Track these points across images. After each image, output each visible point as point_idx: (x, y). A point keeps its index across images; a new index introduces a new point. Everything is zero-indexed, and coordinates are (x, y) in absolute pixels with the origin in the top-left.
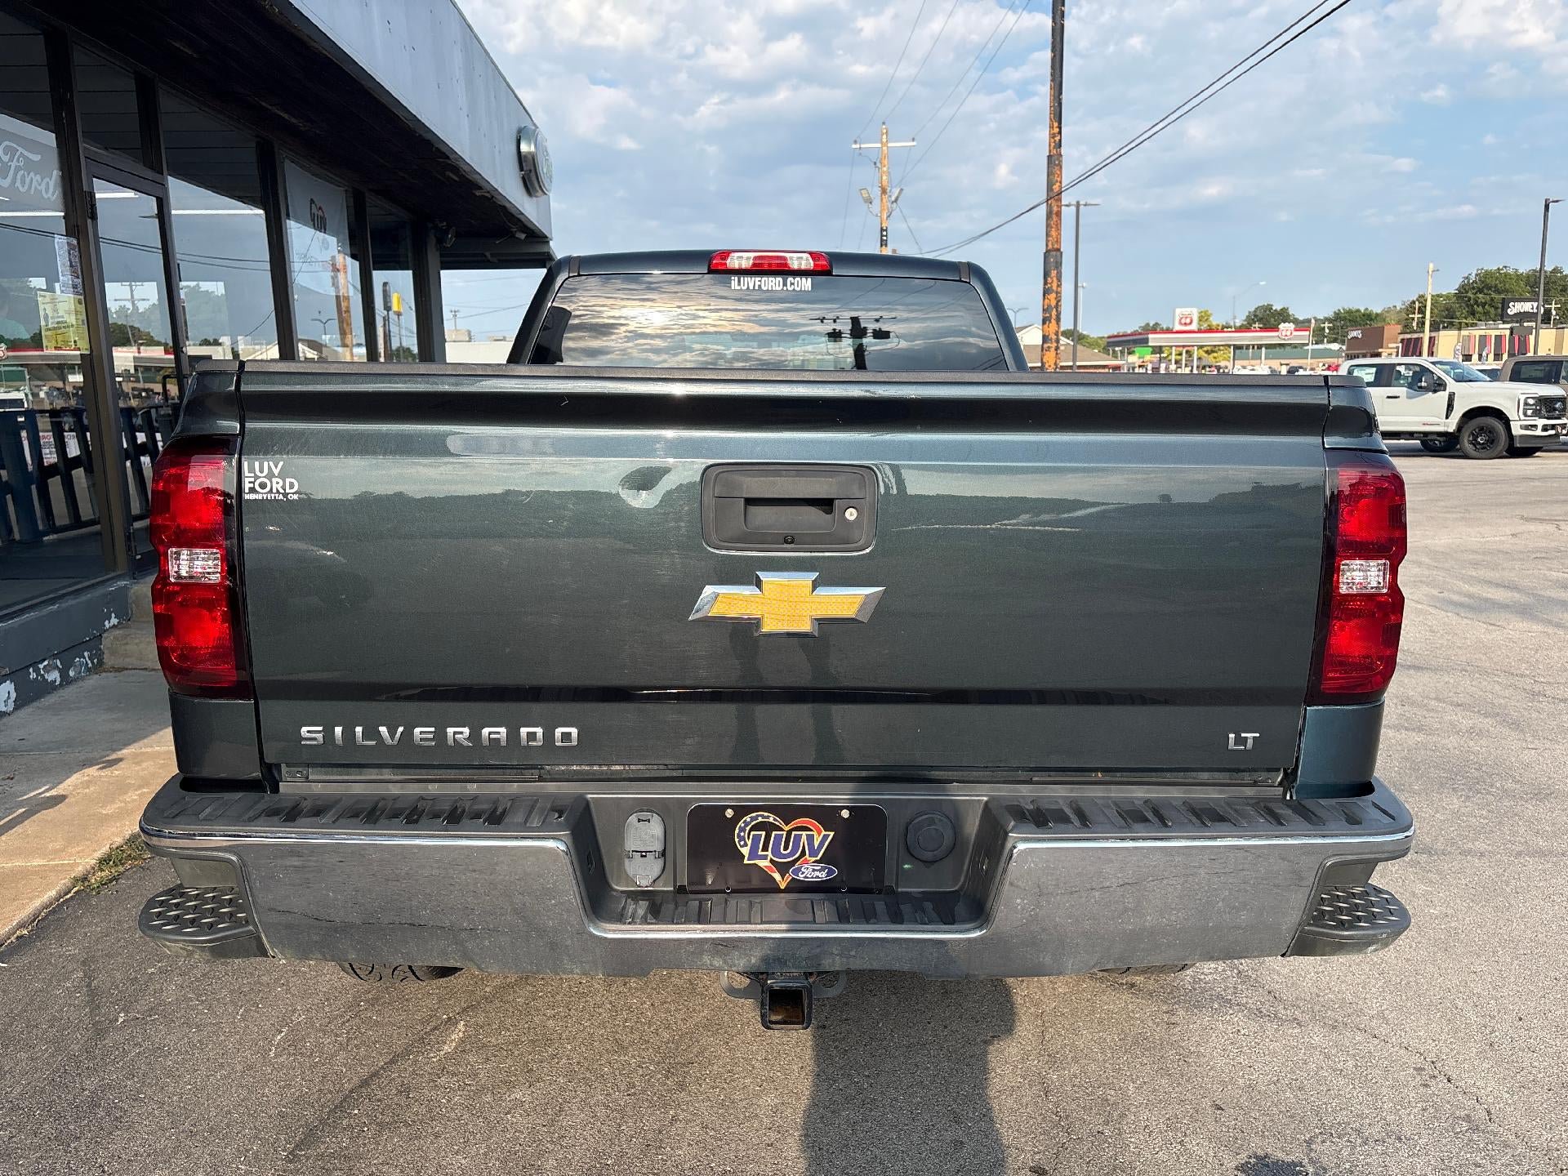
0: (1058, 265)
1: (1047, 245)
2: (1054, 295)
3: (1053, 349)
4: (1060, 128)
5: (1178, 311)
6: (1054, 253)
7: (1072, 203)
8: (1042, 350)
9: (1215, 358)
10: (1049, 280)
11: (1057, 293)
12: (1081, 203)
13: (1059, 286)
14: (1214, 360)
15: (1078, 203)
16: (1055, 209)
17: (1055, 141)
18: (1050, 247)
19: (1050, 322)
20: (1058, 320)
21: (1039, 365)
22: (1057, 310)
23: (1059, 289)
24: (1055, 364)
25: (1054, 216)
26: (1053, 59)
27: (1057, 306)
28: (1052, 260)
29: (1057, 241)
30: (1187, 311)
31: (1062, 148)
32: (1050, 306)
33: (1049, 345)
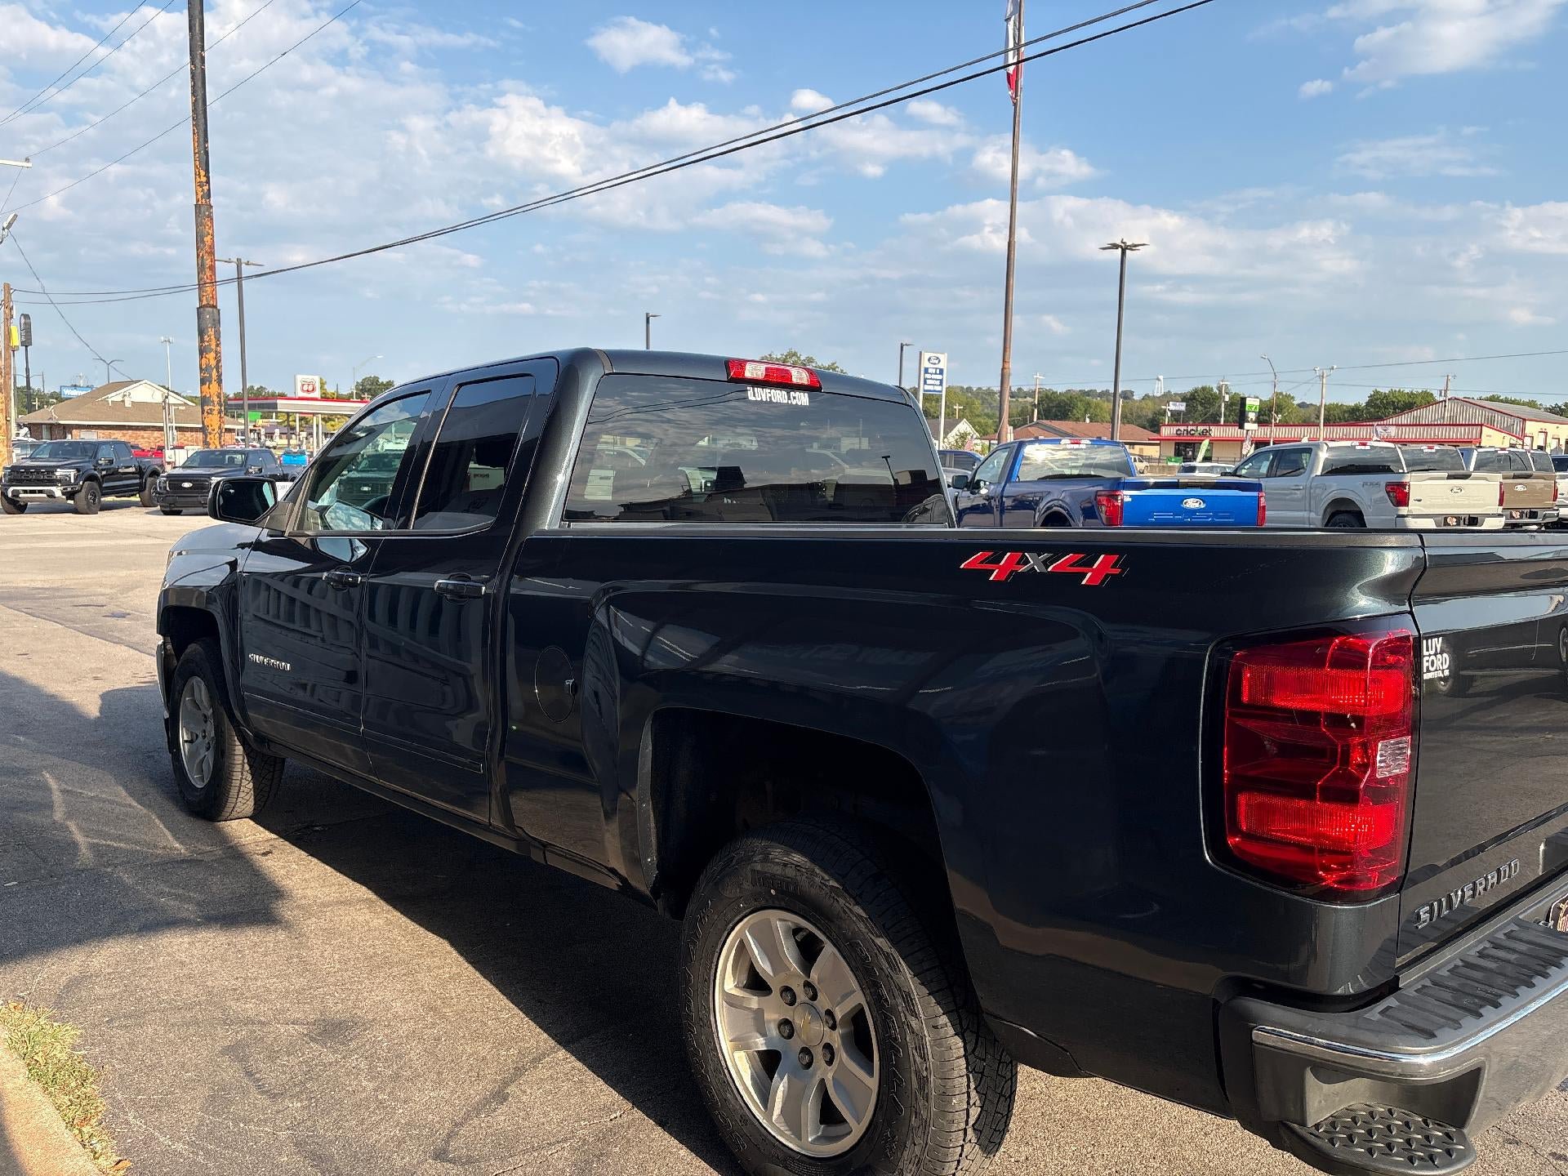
0: (217, 322)
1: (200, 300)
2: (212, 355)
3: (215, 412)
4: (208, 178)
5: (300, 378)
6: (211, 309)
7: (232, 260)
8: (203, 413)
9: (332, 426)
10: (206, 338)
11: (217, 353)
12: (242, 261)
13: (218, 345)
14: (331, 428)
15: (239, 260)
16: (208, 262)
17: (203, 190)
18: (205, 303)
19: (210, 382)
20: (220, 382)
21: (201, 426)
22: (218, 372)
23: (218, 348)
24: (220, 428)
25: (207, 270)
26: (195, 104)
27: (218, 367)
28: (208, 317)
29: (213, 297)
30: (309, 378)
31: (212, 199)
32: (208, 366)
33: (211, 407)
